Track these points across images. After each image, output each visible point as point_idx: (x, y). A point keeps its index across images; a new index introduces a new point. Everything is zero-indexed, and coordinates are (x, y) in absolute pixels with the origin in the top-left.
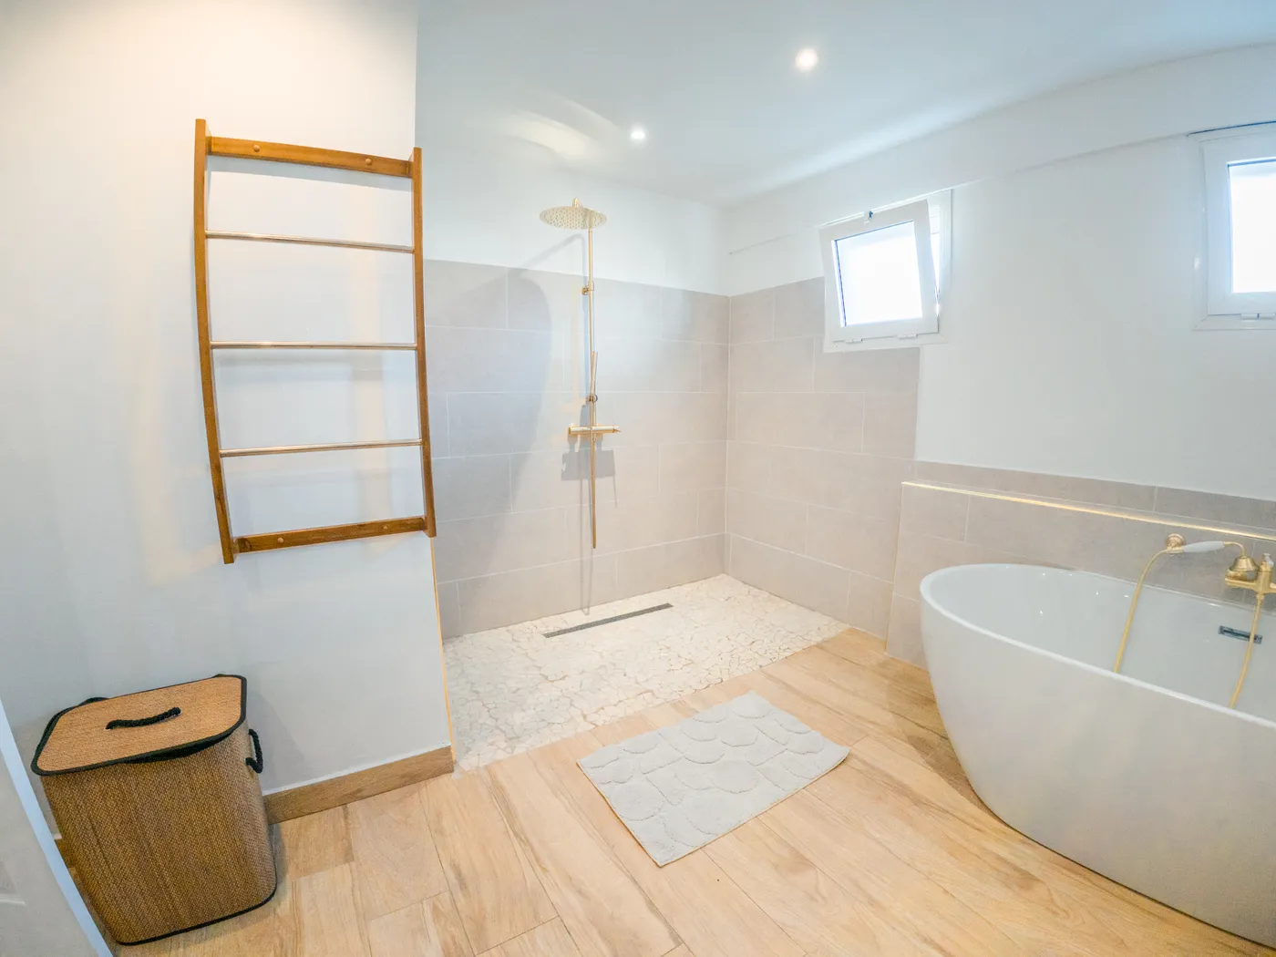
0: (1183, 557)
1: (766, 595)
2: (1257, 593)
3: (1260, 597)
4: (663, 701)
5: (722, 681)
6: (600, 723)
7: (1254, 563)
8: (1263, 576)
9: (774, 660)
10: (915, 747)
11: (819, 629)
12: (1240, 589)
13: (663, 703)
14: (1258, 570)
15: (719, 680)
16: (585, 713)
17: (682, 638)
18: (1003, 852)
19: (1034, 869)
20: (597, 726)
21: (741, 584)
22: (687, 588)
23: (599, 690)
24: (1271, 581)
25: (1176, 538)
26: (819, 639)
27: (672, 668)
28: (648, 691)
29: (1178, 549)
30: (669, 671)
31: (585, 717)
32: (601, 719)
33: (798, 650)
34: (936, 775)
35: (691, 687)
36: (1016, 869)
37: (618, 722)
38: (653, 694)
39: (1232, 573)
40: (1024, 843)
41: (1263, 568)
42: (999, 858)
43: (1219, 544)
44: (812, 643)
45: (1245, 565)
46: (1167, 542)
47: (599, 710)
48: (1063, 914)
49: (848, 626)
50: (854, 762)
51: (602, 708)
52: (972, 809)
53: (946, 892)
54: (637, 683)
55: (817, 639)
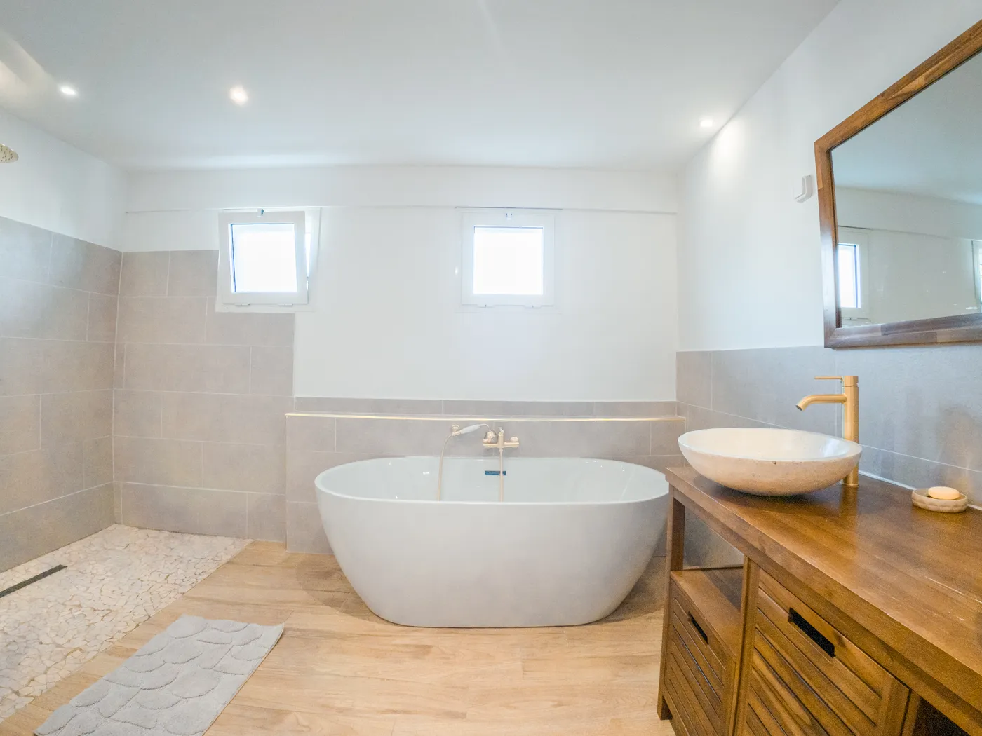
0: (460, 436)
1: (166, 534)
2: (499, 449)
3: (501, 451)
4: (96, 653)
5: (149, 617)
6: (37, 693)
7: (495, 434)
8: (501, 440)
9: (194, 585)
10: (329, 606)
11: (226, 549)
12: (491, 449)
13: (96, 655)
14: (498, 437)
15: (147, 617)
16: (16, 690)
17: (91, 593)
18: (406, 641)
19: (427, 642)
20: (35, 697)
21: (136, 530)
22: (76, 546)
23: (19, 664)
24: (504, 441)
25: (455, 427)
26: (229, 557)
27: (91, 622)
28: (75, 650)
29: (458, 433)
30: (89, 626)
31: (17, 693)
32: (35, 689)
33: (212, 571)
34: (349, 617)
35: (119, 632)
36: (417, 646)
37: (56, 686)
38: (81, 650)
39: (485, 441)
40: (416, 631)
41: (500, 435)
42: (407, 646)
43: (476, 427)
44: (223, 562)
45: (491, 435)
46: (452, 430)
47: (29, 682)
48: (452, 657)
49: (250, 541)
50: (289, 633)
51: (33, 680)
52: (379, 626)
53: (383, 679)
54: (58, 646)
55: (226, 558)
